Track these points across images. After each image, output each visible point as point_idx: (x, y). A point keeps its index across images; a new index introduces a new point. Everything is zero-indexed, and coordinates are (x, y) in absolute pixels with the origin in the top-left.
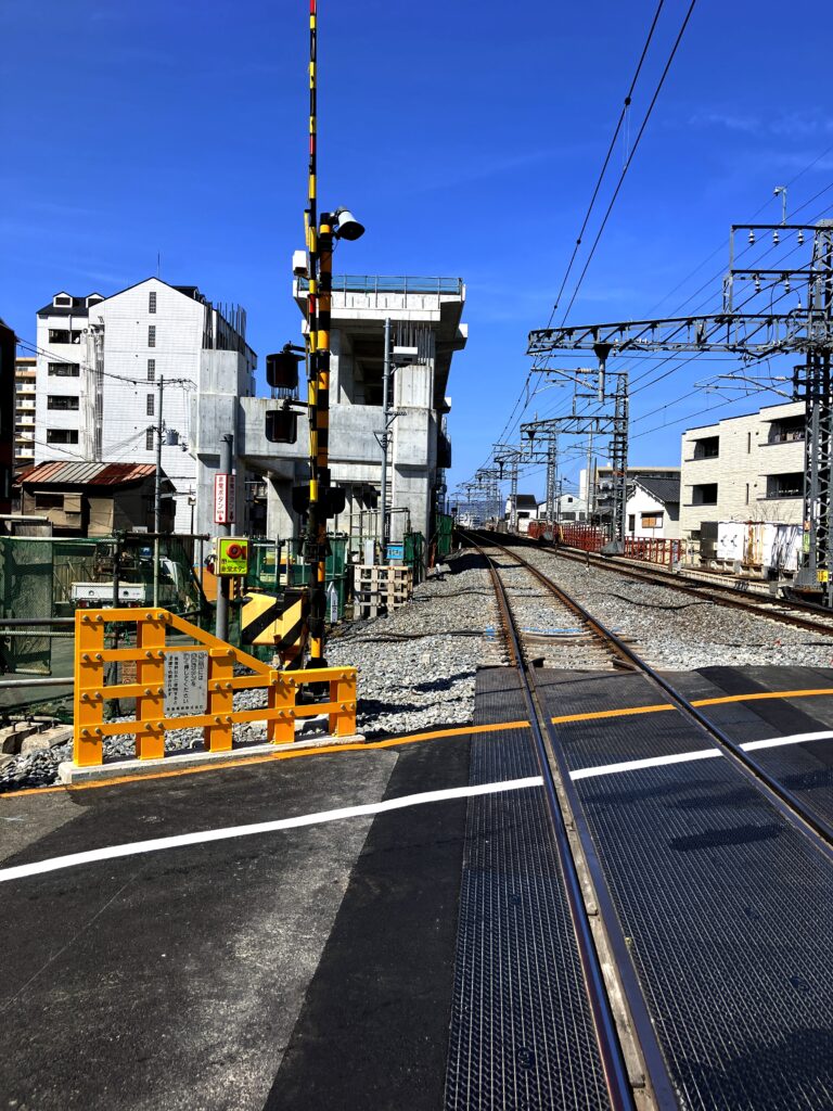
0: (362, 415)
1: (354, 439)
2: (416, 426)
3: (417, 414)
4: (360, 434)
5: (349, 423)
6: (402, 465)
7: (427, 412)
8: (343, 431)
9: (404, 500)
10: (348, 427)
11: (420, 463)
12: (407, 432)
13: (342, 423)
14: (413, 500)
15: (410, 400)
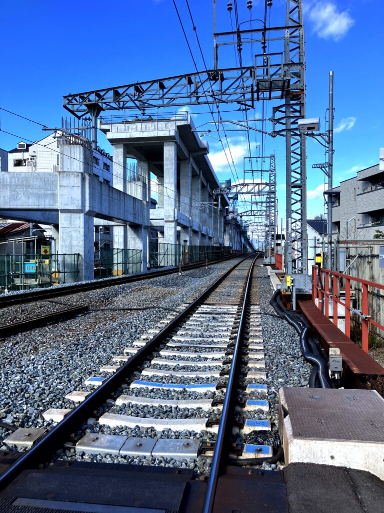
0: (37, 179)
1: (31, 194)
2: (72, 184)
3: (73, 176)
4: (36, 191)
5: (28, 184)
6: (64, 209)
7: (80, 175)
8: (25, 190)
9: (67, 233)
10: (28, 186)
11: (76, 209)
12: (67, 188)
13: (24, 184)
14: (74, 232)
15: (69, 167)
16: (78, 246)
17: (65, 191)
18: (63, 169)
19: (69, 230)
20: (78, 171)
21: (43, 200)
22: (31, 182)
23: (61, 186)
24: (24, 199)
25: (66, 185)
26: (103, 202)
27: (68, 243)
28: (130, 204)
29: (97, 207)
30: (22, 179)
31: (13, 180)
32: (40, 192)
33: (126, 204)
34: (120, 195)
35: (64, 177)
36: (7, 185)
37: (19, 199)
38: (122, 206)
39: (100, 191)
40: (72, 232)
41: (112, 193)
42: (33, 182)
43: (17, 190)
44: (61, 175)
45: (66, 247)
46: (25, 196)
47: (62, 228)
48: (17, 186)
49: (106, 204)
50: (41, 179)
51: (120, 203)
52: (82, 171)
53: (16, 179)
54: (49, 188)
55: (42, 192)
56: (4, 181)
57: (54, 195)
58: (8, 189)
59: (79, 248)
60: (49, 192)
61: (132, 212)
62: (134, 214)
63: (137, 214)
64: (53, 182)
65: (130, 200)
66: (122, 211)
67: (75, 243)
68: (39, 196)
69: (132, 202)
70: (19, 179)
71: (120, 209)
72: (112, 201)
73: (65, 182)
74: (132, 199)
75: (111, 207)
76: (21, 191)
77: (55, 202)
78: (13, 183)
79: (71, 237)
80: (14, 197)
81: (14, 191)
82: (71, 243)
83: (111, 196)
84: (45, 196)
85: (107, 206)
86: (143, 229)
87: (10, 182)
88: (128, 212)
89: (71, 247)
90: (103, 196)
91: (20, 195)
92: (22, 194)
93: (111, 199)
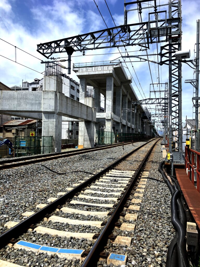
0: (31, 94)
1: (28, 103)
2: (50, 97)
3: (50, 93)
4: (31, 101)
5: (26, 97)
6: (45, 111)
7: (54, 92)
8: (25, 101)
9: (46, 124)
10: (26, 99)
11: (51, 111)
12: (47, 99)
13: (24, 97)
14: (50, 124)
15: (49, 88)
16: (52, 132)
17: (46, 101)
18: (45, 89)
19: (48, 123)
20: (53, 90)
21: (34, 106)
22: (28, 97)
23: (44, 99)
24: (24, 105)
25: (46, 98)
26: (68, 108)
27: (46, 130)
28: (85, 109)
29: (64, 110)
30: (23, 95)
31: (19, 95)
32: (32, 102)
33: (82, 109)
34: (79, 105)
35: (45, 94)
36: (15, 98)
37: (22, 106)
38: (80, 111)
39: (66, 102)
40: (49, 124)
41: (74, 103)
42: (29, 96)
43: (21, 101)
44: (44, 93)
45: (45, 132)
46: (25, 104)
47: (44, 121)
48: (21, 98)
49: (70, 109)
50: (33, 95)
51: (78, 109)
52: (55, 90)
53: (21, 95)
54: (38, 99)
55: (34, 102)
56: (14, 96)
57: (40, 104)
58: (16, 100)
59: (53, 133)
60: (37, 102)
61: (86, 114)
62: (87, 115)
63: (89, 115)
64: (40, 96)
65: (85, 107)
66: (80, 113)
67: (50, 130)
68: (32, 104)
69: (86, 108)
70: (22, 95)
71: (78, 112)
72: (74, 107)
73: (46, 96)
74: (86, 107)
75: (73, 111)
76: (23, 101)
77: (41, 107)
78: (19, 97)
79: (48, 127)
80: (19, 105)
81: (19, 101)
82: (48, 130)
83: (73, 105)
84: (36, 104)
85: (71, 110)
86: (92, 123)
87: (17, 97)
88: (83, 114)
89: (48, 132)
90: (68, 104)
91: (22, 104)
92: (23, 103)
93: (73, 106)
